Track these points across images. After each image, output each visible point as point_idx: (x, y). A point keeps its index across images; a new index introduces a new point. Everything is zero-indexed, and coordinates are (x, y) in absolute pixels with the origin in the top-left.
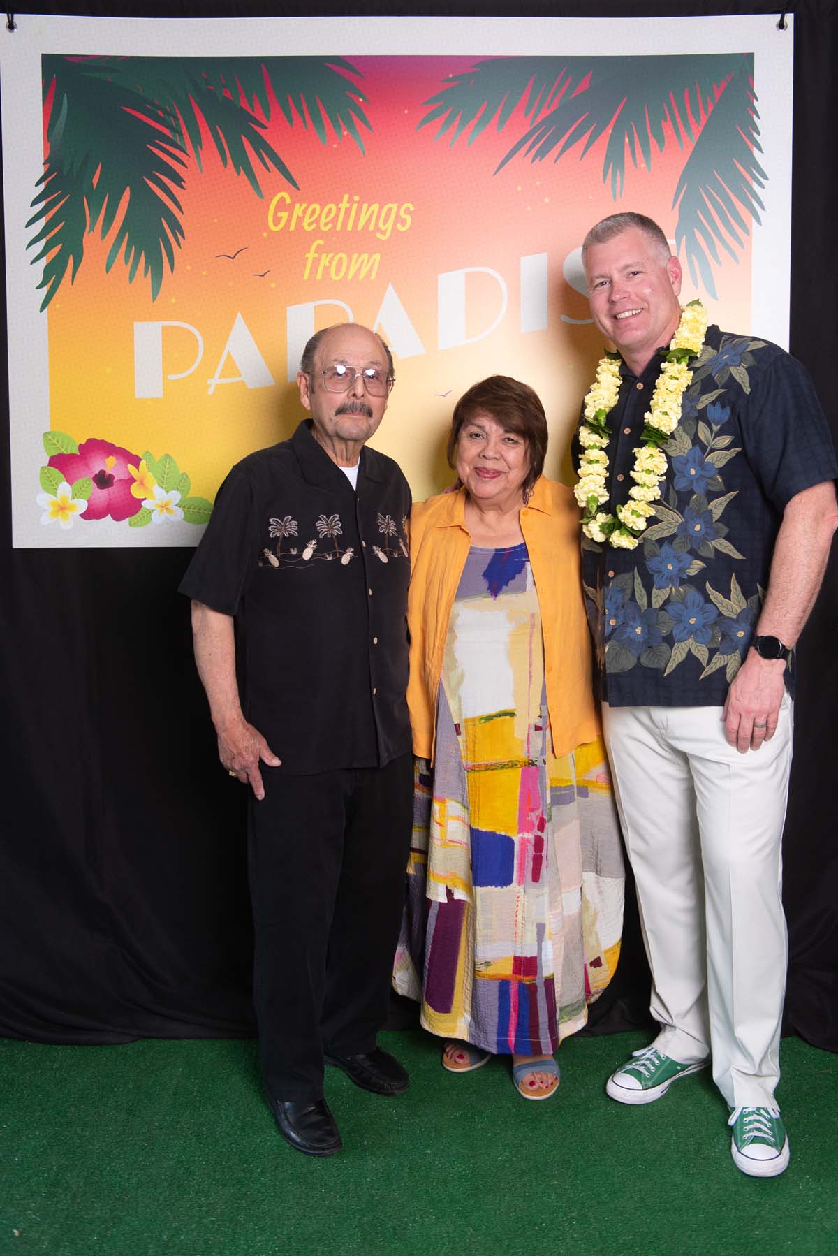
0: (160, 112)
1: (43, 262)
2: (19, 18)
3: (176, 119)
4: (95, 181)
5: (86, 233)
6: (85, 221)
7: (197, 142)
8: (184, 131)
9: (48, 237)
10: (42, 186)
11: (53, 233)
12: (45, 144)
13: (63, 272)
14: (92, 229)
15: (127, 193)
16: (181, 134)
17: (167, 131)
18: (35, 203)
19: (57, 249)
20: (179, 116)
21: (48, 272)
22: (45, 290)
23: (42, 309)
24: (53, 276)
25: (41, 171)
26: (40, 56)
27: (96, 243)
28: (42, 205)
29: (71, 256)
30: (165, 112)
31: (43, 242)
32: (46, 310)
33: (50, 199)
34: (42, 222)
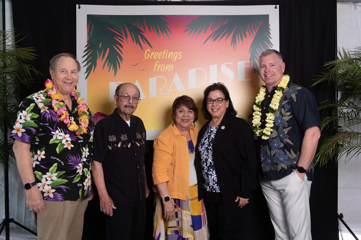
0: (117, 29)
1: (86, 67)
2: (81, 6)
3: (121, 31)
4: (100, 46)
5: (97, 60)
6: (97, 56)
7: (126, 36)
8: (123, 34)
9: (88, 60)
10: (86, 48)
11: (89, 60)
12: (87, 37)
13: (91, 69)
14: (99, 59)
15: (108, 49)
16: (122, 34)
17: (119, 34)
18: (84, 52)
19: (90, 63)
20: (122, 30)
21: (87, 69)
22: (87, 74)
23: (86, 79)
24: (89, 70)
25: (86, 44)
26: (86, 15)
27: (100, 62)
28: (86, 52)
29: (93, 65)
30: (118, 29)
31: (86, 62)
32: (87, 79)
33: (88, 51)
34: (86, 57)
